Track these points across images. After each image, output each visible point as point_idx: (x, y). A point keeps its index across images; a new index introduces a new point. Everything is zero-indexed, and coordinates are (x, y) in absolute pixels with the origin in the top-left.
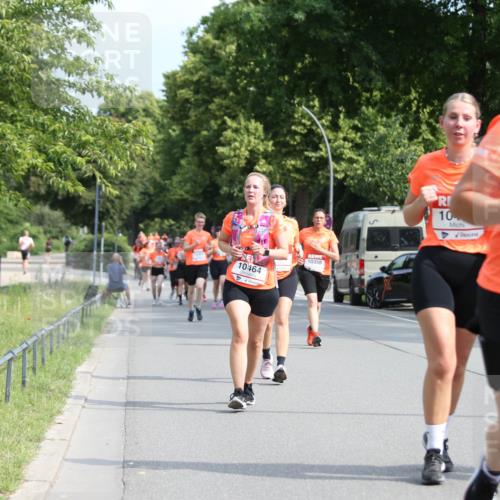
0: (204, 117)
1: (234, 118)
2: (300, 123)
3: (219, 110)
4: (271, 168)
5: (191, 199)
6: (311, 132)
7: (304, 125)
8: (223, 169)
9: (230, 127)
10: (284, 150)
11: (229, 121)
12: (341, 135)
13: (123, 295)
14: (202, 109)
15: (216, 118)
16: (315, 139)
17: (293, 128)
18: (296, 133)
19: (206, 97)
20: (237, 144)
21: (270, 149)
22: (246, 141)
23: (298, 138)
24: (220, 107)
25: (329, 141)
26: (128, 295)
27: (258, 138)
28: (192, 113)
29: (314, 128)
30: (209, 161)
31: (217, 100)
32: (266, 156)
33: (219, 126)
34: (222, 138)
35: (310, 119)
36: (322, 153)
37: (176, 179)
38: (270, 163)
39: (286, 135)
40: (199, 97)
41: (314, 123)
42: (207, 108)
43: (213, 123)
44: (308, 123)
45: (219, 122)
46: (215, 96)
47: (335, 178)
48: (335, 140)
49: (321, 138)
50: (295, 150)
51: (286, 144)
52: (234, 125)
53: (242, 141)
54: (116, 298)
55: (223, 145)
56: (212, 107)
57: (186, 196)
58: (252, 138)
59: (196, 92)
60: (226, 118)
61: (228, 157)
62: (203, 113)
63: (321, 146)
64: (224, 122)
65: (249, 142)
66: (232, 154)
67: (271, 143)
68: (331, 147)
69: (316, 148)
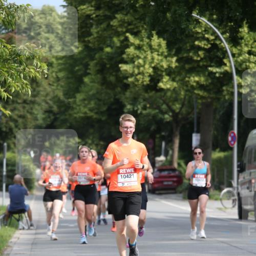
0: (106, 34)
1: (136, 34)
2: (204, 38)
3: (121, 26)
4: (175, 84)
5: (95, 116)
6: (215, 47)
7: (208, 40)
8: (126, 87)
9: (133, 44)
10: (187, 66)
11: (131, 38)
12: (246, 49)
13: (25, 216)
14: (103, 26)
15: (118, 34)
16: (219, 54)
17: (197, 43)
18: (199, 48)
19: (108, 13)
20: (141, 61)
21: (173, 65)
22: (149, 57)
23: (201, 53)
24: (122, 23)
25: (233, 55)
26: (30, 216)
27: (162, 54)
28: (94, 30)
29: (218, 42)
30: (112, 79)
31: (118, 16)
32: (170, 72)
33: (122, 42)
34: (125, 56)
35: (214, 33)
36: (227, 68)
37: (79, 97)
38: (173, 80)
39: (189, 51)
40: (101, 12)
41: (217, 37)
42: (109, 25)
43: (115, 39)
44: (212, 38)
45: (122, 38)
46: (116, 12)
47: (240, 94)
48: (240, 55)
49: (225, 53)
50: (198, 66)
51: (189, 60)
52: (137, 42)
53: (145, 58)
54: (18, 220)
55: (126, 63)
56: (114, 23)
57: (90, 114)
58: (155, 55)
59: (98, 8)
60: (128, 34)
61: (132, 75)
62: (105, 30)
63: (225, 61)
64: (127, 39)
65: (153, 59)
66: (136, 71)
67: (174, 59)
68: (236, 62)
69: (220, 63)
